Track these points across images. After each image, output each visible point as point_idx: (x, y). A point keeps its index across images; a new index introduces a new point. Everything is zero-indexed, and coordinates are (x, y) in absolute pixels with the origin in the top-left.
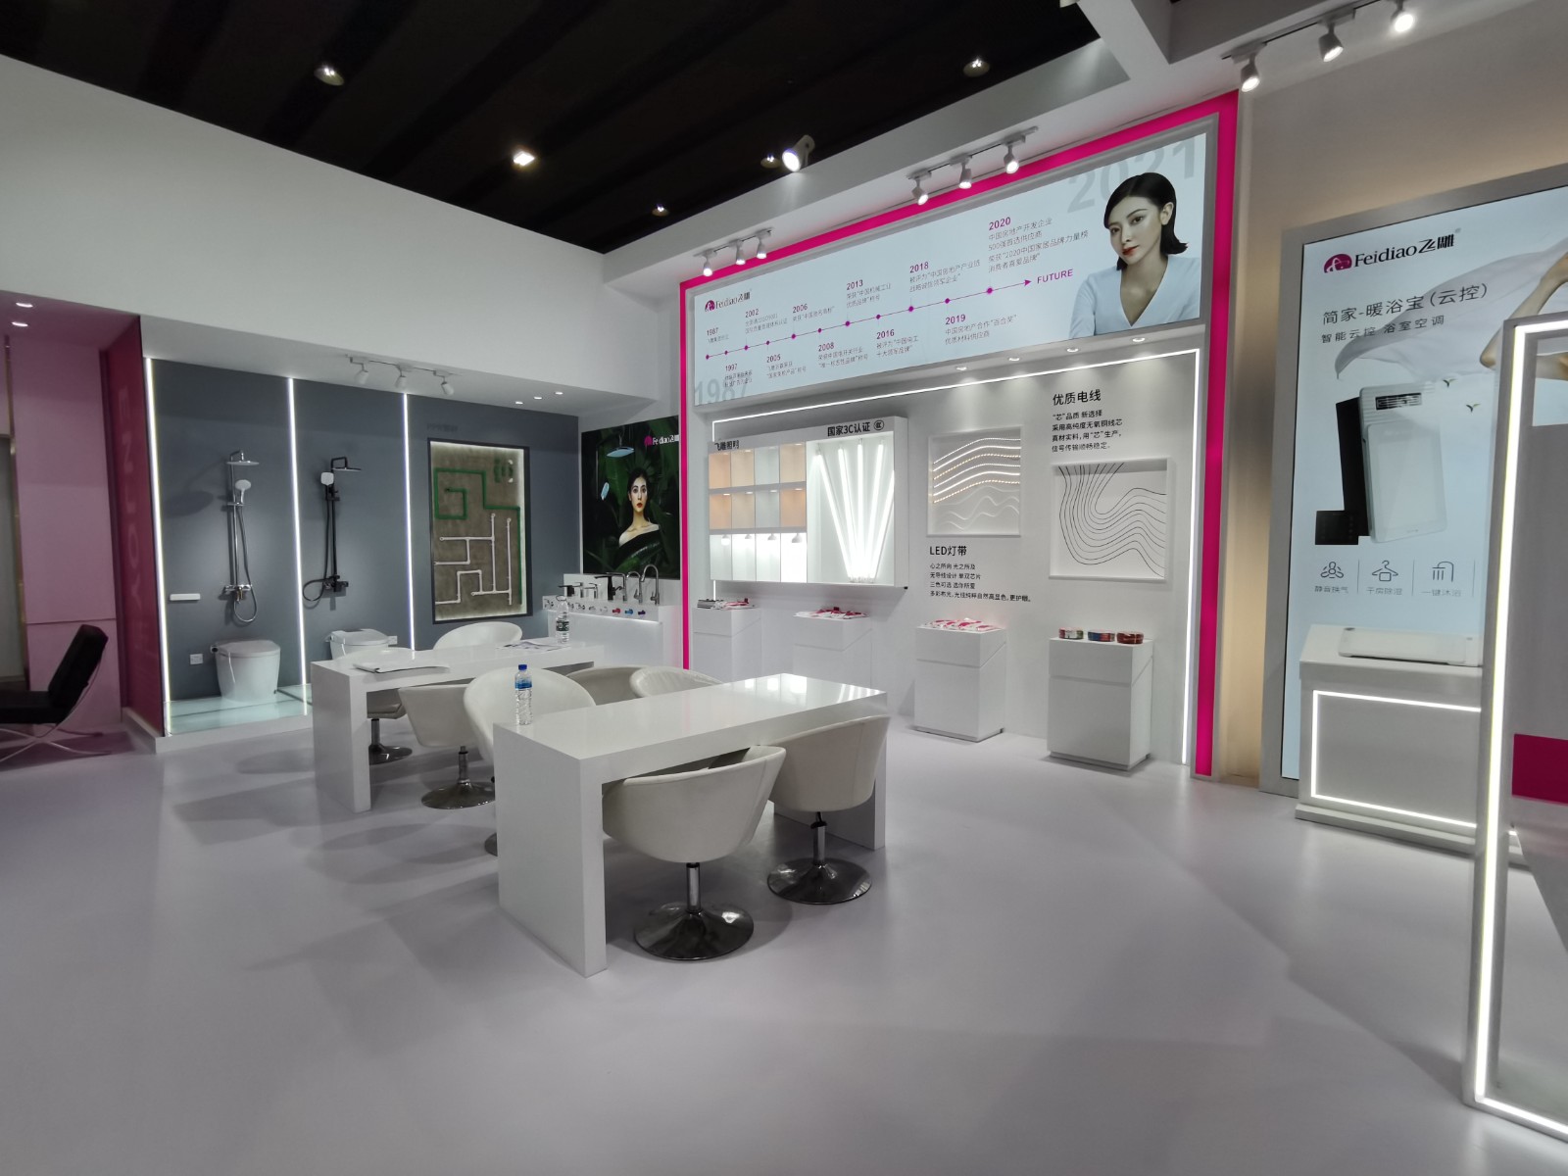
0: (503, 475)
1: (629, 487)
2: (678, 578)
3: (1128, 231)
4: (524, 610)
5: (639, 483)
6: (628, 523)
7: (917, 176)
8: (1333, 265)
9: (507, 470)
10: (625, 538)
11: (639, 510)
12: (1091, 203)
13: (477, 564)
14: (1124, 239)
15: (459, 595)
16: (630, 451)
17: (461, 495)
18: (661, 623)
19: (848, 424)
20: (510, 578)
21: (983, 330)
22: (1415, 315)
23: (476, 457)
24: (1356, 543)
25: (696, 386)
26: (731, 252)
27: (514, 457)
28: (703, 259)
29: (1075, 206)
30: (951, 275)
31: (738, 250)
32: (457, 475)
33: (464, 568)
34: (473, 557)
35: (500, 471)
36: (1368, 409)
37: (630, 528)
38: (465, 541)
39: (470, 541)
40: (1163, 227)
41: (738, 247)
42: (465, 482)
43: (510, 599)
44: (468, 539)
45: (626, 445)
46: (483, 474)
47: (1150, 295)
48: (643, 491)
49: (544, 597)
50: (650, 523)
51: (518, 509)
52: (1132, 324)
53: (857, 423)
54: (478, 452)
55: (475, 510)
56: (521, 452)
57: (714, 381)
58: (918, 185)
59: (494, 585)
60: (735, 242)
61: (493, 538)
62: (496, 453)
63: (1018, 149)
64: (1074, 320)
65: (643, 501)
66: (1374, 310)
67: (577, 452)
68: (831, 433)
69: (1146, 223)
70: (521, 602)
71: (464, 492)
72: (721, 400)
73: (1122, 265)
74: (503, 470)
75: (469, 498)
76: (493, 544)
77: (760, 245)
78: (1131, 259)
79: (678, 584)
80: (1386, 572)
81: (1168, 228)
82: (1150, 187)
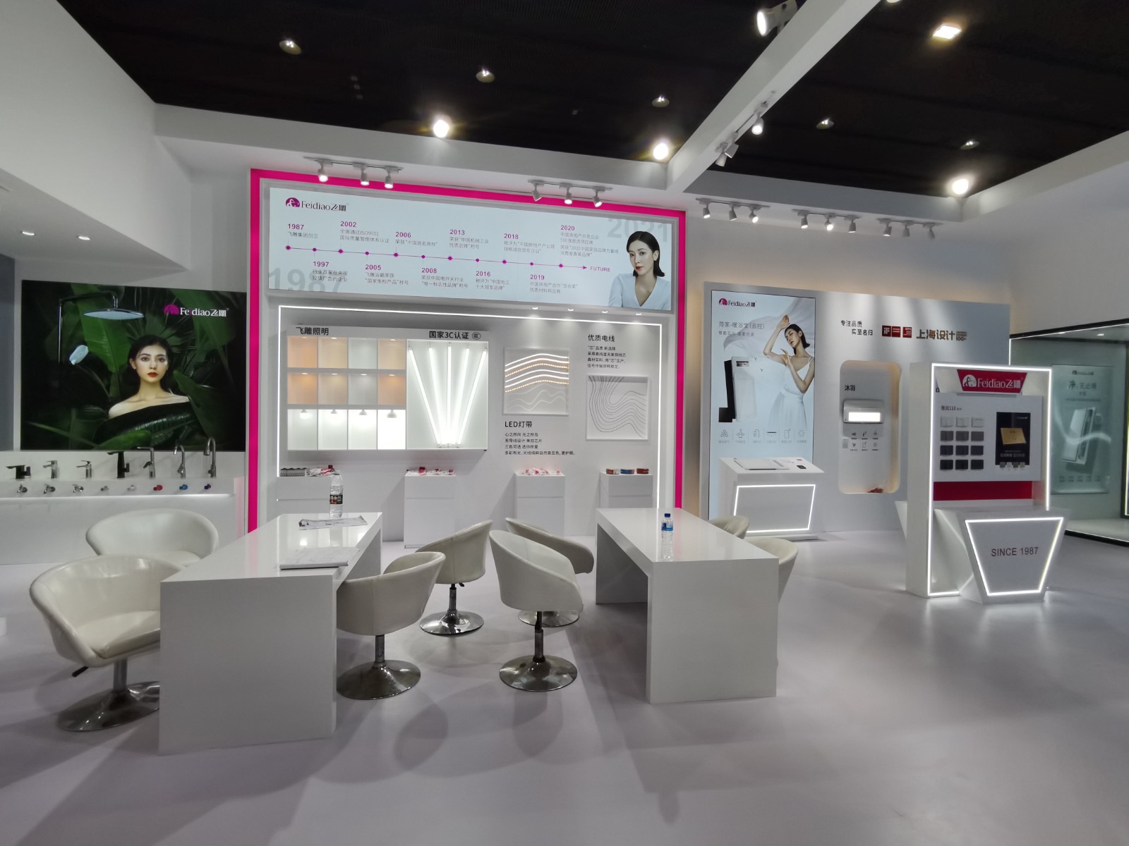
1: (132, 354)
2: (243, 449)
3: (638, 258)
5: (153, 351)
6: (128, 392)
7: (536, 182)
8: (722, 303)
10: (122, 408)
11: (151, 379)
12: (619, 236)
14: (637, 261)
16: (135, 315)
19: (449, 331)
21: (555, 289)
22: (746, 331)
24: (731, 421)
28: (321, 165)
29: (611, 234)
30: (535, 247)
31: (362, 172)
36: (734, 364)
37: (133, 398)
40: (655, 261)
41: (364, 170)
45: (124, 309)
47: (649, 294)
48: (160, 360)
50: (172, 395)
52: (641, 306)
53: (457, 331)
57: (297, 271)
58: (536, 189)
60: (361, 165)
63: (601, 196)
64: (611, 297)
65: (160, 371)
66: (735, 325)
68: (432, 335)
69: (646, 256)
72: (306, 289)
73: (635, 274)
77: (389, 177)
78: (641, 272)
79: (242, 455)
80: (741, 434)
81: (656, 263)
82: (645, 238)
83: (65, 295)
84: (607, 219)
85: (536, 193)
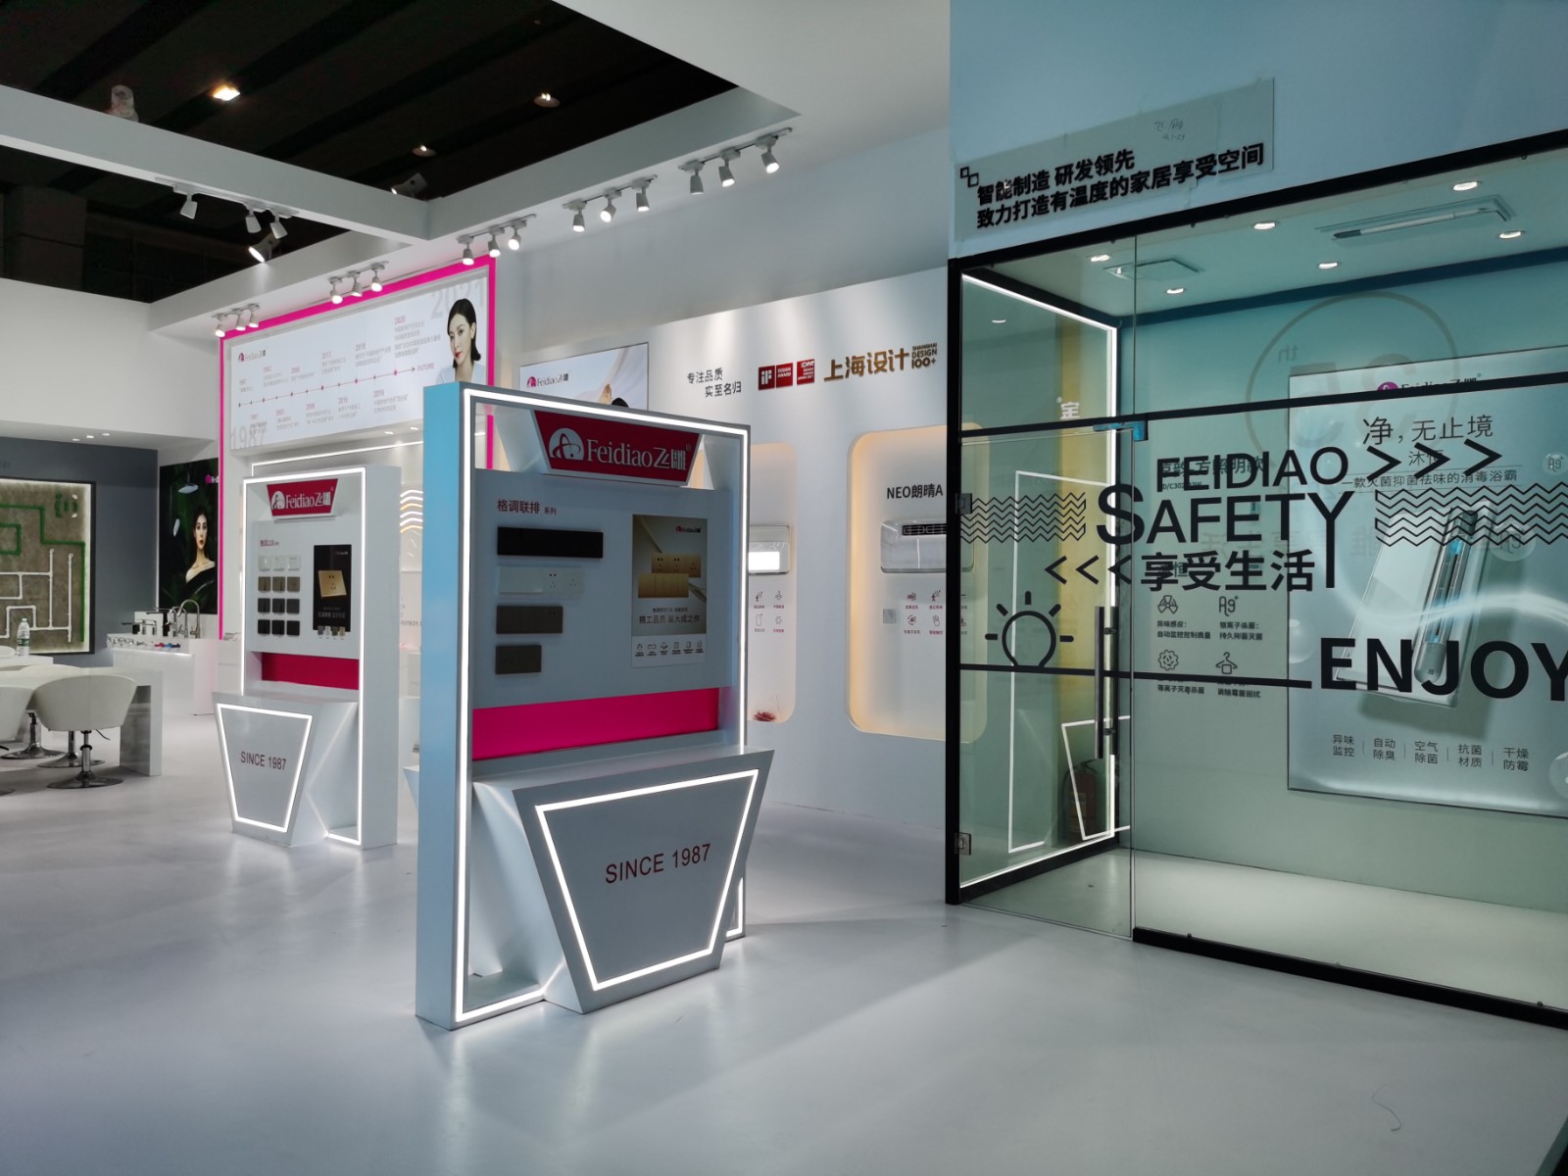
0: (66, 509)
1: (194, 525)
2: (216, 613)
3: (457, 339)
4: (86, 648)
5: (201, 520)
6: (193, 560)
7: (333, 280)
8: (529, 383)
9: (70, 507)
10: (191, 574)
11: (201, 546)
13: (31, 600)
14: (456, 346)
15: (8, 630)
16: (196, 487)
17: (15, 530)
18: (194, 656)
20: (70, 614)
21: (392, 404)
23: (36, 492)
25: (232, 431)
26: (233, 318)
27: (80, 493)
30: (376, 356)
31: (239, 318)
32: (11, 509)
33: (15, 603)
34: (27, 592)
35: (62, 507)
37: (194, 565)
38: (17, 576)
39: (23, 576)
40: (471, 339)
41: (239, 316)
42: (21, 518)
43: (70, 636)
44: (20, 574)
45: (192, 483)
46: (41, 510)
48: (204, 528)
49: (109, 635)
50: (208, 560)
51: (83, 545)
54: (36, 487)
55: (31, 545)
56: (88, 487)
57: (243, 428)
58: (332, 288)
59: (51, 621)
61: (50, 574)
62: (57, 487)
63: (381, 273)
65: (204, 539)
67: (155, 486)
69: (465, 334)
70: (82, 640)
71: (18, 527)
72: (247, 446)
73: (455, 365)
74: (66, 505)
75: (24, 534)
76: (51, 580)
77: (252, 316)
78: (459, 361)
79: (216, 617)
81: (473, 341)
82: (464, 308)
83: (173, 475)
84: (430, 294)
85: (333, 293)
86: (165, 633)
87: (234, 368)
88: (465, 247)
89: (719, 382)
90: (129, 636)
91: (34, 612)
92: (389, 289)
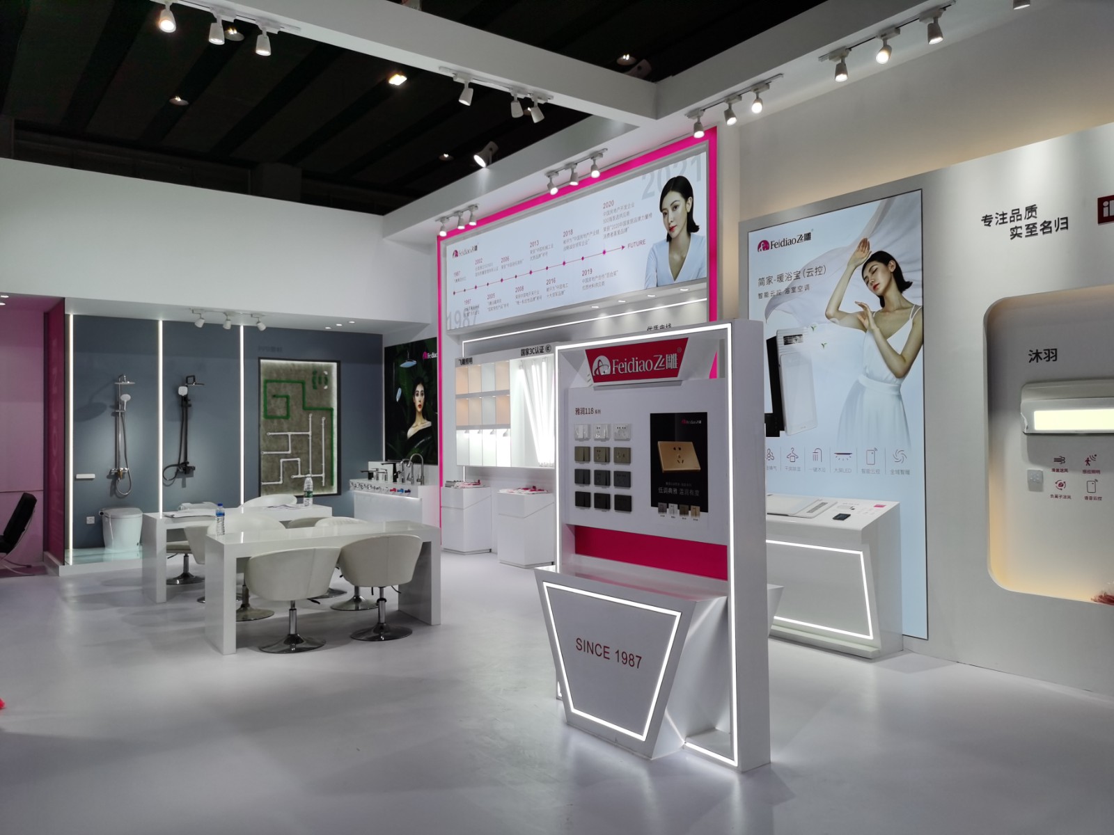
0: (320, 383)
1: (413, 392)
2: (437, 463)
3: (671, 214)
4: (335, 491)
5: (420, 388)
6: (413, 421)
7: (550, 175)
8: (761, 248)
9: (323, 380)
10: (411, 432)
11: (419, 410)
12: (652, 194)
13: (297, 453)
14: (670, 221)
15: (281, 477)
16: (414, 363)
17: (285, 399)
18: (421, 499)
19: (532, 347)
20: (323, 464)
21: (601, 281)
22: (797, 284)
23: (299, 370)
24: (778, 435)
25: (448, 315)
26: (454, 220)
27: (329, 369)
28: (440, 224)
29: (646, 195)
30: (584, 239)
31: (460, 218)
32: (283, 384)
33: (286, 456)
34: (294, 448)
35: (317, 381)
36: (780, 342)
37: (414, 425)
38: (287, 436)
39: (292, 435)
40: (688, 213)
41: (460, 217)
42: (289, 390)
43: (323, 481)
44: (289, 434)
45: (411, 359)
46: (303, 383)
47: (683, 259)
48: (422, 394)
49: (351, 480)
50: (426, 421)
51: (332, 410)
52: (675, 279)
53: (536, 346)
54: (299, 366)
55: (296, 411)
56: (335, 365)
57: (458, 312)
58: (551, 181)
59: (310, 470)
60: (457, 213)
61: (310, 433)
62: (314, 366)
63: (600, 162)
64: (646, 276)
65: (422, 403)
66: (780, 278)
67: (381, 363)
68: (525, 353)
69: (680, 210)
70: (332, 484)
71: (287, 397)
72: (462, 326)
73: (669, 238)
74: (320, 378)
75: (292, 402)
76: (310, 438)
77: (471, 216)
78: (674, 235)
79: (436, 468)
80: (793, 456)
81: (690, 215)
82: (681, 186)
83: (395, 354)
84: (641, 177)
85: (550, 186)
86: (395, 480)
87: (450, 263)
88: (696, 120)
89: (1032, 221)
90: (365, 481)
91: (299, 463)
92: (606, 175)
